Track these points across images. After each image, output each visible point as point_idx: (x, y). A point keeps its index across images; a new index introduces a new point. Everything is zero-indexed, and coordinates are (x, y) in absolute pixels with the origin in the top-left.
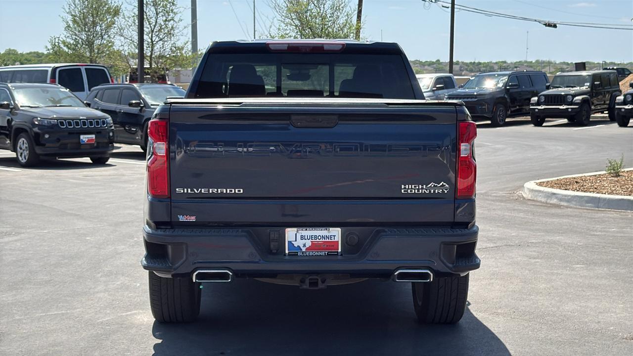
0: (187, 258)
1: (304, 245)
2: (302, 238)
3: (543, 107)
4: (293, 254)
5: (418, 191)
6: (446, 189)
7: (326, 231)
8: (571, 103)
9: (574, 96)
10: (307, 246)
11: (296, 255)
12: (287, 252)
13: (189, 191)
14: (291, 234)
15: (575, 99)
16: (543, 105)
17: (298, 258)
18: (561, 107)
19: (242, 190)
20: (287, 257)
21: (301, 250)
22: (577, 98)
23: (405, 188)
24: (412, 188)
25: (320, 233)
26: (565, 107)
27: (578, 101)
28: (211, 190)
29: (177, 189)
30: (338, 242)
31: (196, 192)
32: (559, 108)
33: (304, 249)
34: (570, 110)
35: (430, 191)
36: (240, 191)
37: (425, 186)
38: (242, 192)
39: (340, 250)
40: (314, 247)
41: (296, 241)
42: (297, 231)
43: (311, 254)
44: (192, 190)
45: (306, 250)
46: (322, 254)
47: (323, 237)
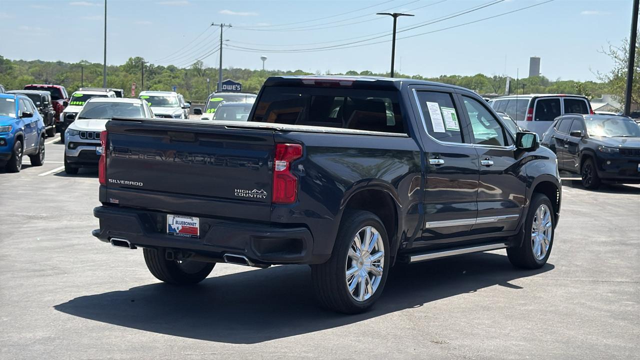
1: (178, 228)
2: (177, 222)
4: (171, 234)
5: (246, 195)
6: (265, 196)
7: (190, 219)
10: (180, 229)
11: (173, 234)
12: (168, 232)
13: (115, 182)
14: (170, 219)
17: (174, 237)
19: (142, 184)
20: (168, 236)
21: (176, 231)
23: (237, 192)
24: (241, 192)
25: (187, 220)
28: (126, 182)
30: (197, 228)
31: (119, 182)
33: (178, 231)
35: (254, 196)
36: (140, 184)
37: (250, 192)
38: (142, 185)
39: (199, 234)
40: (184, 230)
41: (173, 224)
42: (174, 218)
43: (182, 235)
44: (117, 181)
45: (179, 231)
46: (188, 236)
47: (189, 224)
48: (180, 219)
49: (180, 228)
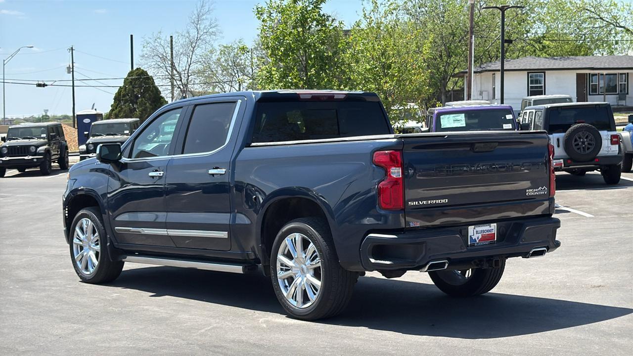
0: (426, 253)
2: (477, 232)
3: (8, 158)
4: (472, 245)
5: (534, 193)
6: (546, 191)
7: (489, 227)
8: (35, 154)
9: (37, 147)
11: (474, 245)
12: (469, 244)
13: (417, 204)
14: (471, 230)
15: (38, 149)
16: (7, 156)
17: (475, 248)
18: (26, 158)
20: (469, 248)
21: (476, 241)
22: (40, 148)
23: (528, 192)
24: (531, 192)
25: (485, 228)
26: (30, 157)
27: (42, 152)
28: (429, 201)
29: (409, 203)
30: (495, 234)
31: (421, 203)
32: (24, 159)
34: (35, 160)
35: (539, 193)
36: (445, 201)
37: (537, 190)
38: (447, 201)
39: (496, 239)
41: (474, 235)
42: (474, 228)
43: (482, 244)
44: (418, 203)
45: (479, 241)
46: (487, 243)
47: (487, 231)
48: (480, 228)
49: (480, 237)
